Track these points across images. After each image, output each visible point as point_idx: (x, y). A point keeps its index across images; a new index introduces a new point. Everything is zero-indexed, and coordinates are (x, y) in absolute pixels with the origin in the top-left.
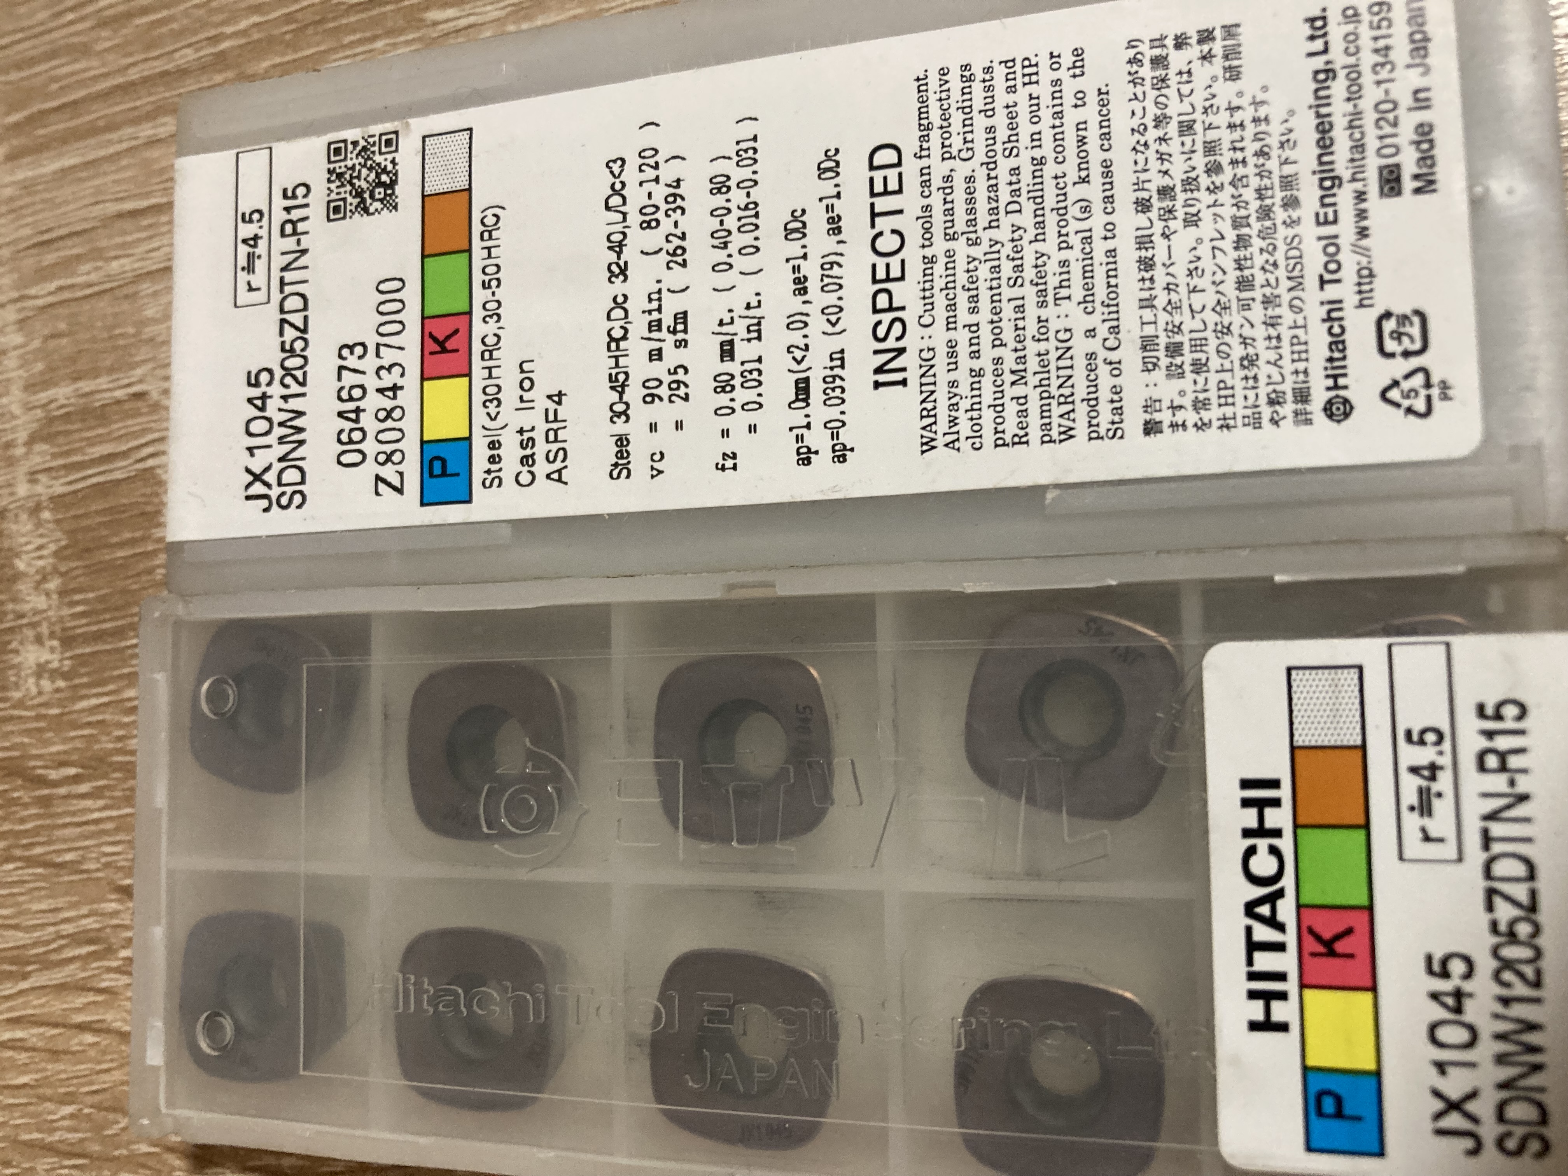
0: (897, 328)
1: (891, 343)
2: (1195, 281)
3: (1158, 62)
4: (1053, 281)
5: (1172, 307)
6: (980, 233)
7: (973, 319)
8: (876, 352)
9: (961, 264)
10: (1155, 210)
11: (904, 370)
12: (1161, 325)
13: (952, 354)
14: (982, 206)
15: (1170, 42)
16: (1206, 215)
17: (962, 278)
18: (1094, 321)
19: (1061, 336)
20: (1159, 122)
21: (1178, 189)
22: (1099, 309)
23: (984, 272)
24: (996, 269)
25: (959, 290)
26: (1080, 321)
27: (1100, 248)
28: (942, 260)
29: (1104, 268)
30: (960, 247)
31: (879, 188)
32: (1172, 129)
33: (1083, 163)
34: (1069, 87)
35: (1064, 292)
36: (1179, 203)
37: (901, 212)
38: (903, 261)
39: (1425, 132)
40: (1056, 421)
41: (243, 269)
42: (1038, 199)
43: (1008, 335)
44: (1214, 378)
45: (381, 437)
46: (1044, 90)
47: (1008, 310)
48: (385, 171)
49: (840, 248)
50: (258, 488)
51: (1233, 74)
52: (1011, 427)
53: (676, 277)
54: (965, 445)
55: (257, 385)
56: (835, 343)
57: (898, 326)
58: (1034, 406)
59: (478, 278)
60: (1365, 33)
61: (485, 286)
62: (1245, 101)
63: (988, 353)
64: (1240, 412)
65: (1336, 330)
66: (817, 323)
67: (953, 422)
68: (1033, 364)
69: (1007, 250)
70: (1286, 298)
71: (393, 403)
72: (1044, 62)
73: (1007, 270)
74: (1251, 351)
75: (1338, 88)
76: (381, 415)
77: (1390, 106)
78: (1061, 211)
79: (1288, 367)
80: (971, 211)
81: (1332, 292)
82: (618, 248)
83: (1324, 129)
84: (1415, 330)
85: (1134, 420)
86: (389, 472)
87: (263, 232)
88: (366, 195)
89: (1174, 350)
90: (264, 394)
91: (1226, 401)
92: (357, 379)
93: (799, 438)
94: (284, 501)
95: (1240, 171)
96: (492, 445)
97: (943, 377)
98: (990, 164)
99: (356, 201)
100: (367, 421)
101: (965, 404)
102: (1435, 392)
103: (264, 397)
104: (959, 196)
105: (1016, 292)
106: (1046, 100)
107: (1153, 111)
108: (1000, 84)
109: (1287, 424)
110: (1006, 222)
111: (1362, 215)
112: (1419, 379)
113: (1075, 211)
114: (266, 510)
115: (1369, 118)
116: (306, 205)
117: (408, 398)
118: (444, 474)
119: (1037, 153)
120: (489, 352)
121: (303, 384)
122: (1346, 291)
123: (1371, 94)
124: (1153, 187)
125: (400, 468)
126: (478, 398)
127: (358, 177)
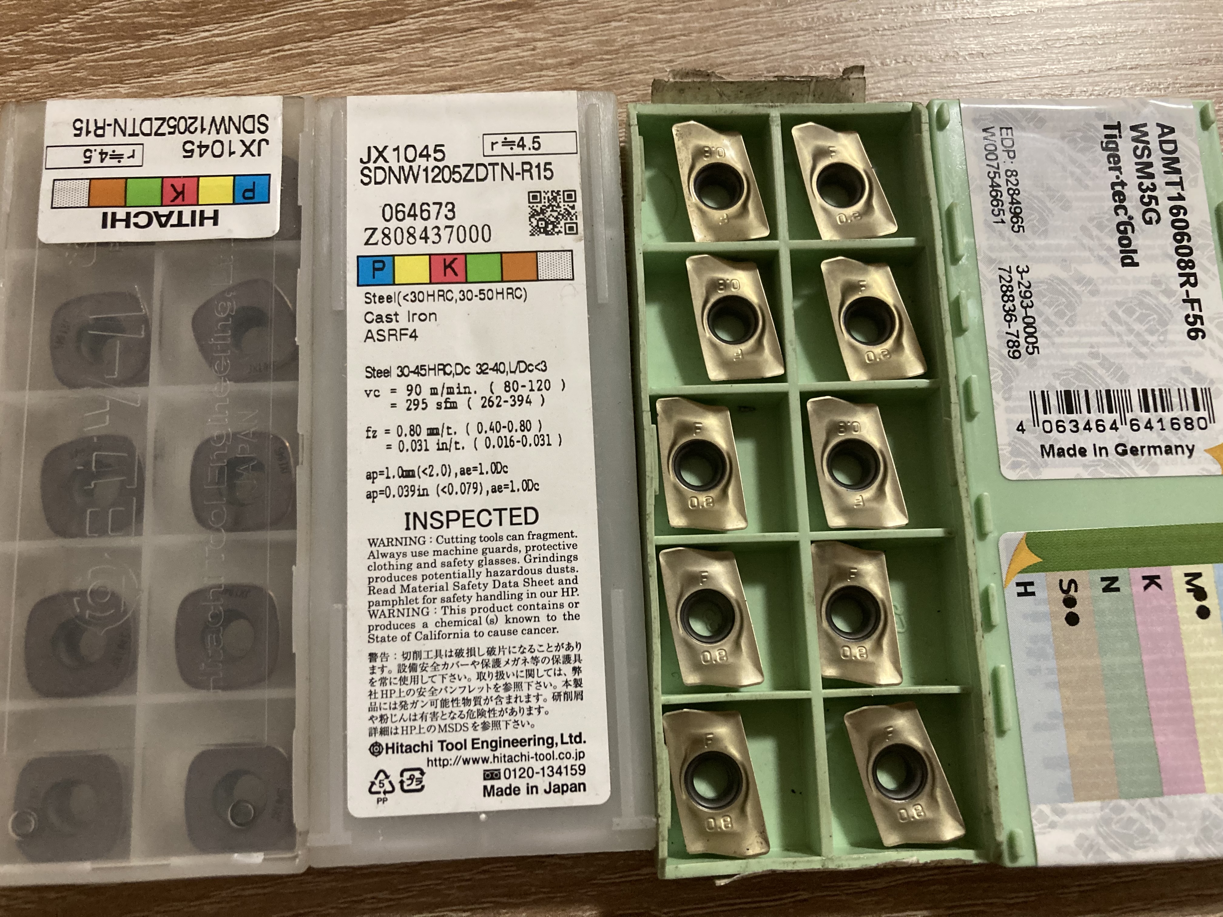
0: (438, 524)
1: (430, 521)
2: (448, 678)
3: (567, 659)
4: (455, 605)
5: (435, 667)
6: (485, 567)
7: (438, 564)
8: (425, 514)
9: (468, 557)
10: (489, 657)
11: (415, 528)
12: (426, 661)
13: (421, 554)
14: (499, 568)
15: (577, 664)
16: (483, 683)
17: (461, 558)
18: (432, 627)
19: (425, 611)
20: (535, 660)
21: (499, 669)
22: (438, 630)
23: (464, 569)
24: (464, 575)
25: (454, 556)
26: (431, 620)
27: (471, 629)
28: (472, 547)
29: (459, 632)
30: (479, 556)
31: (515, 513)
32: (530, 666)
33: (516, 620)
34: (559, 613)
35: (448, 611)
36: (490, 670)
37: (501, 524)
38: (474, 526)
39: (516, 791)
40: (380, 608)
41: (506, 139)
42: (500, 597)
43: (428, 583)
44: (397, 688)
45: (399, 230)
46: (558, 599)
47: (441, 582)
48: (555, 227)
49: (484, 492)
50: (374, 154)
51: (556, 697)
52: (378, 585)
53: (476, 402)
54: (371, 562)
55: (435, 151)
56: (432, 491)
57: (439, 524)
58: (390, 597)
59: (486, 286)
60: (569, 763)
61: (481, 291)
62: (541, 703)
63: (419, 573)
64: (378, 701)
65: (417, 748)
66: (444, 481)
67: (384, 555)
68: (411, 596)
69: (474, 581)
70: (436, 724)
71: (418, 238)
72: (574, 599)
73: (464, 581)
74: (409, 706)
75: (543, 749)
76: (411, 231)
77: (530, 775)
78: (492, 609)
79: (399, 725)
80: (497, 562)
81: (437, 746)
82: (496, 369)
83: (522, 742)
84: (413, 787)
85: (377, 648)
86: (378, 235)
87: (526, 151)
88: (541, 216)
89: (413, 668)
90: (430, 156)
91: (384, 694)
92: (433, 215)
93: (382, 473)
94: (366, 172)
95: (504, 701)
96: (389, 298)
97: (408, 549)
98: (521, 572)
99: (539, 210)
100: (409, 221)
101: (393, 561)
102: (382, 796)
103: (428, 156)
104: (506, 555)
105: (451, 586)
106: (553, 600)
107: (541, 656)
108: (564, 576)
109: (370, 724)
110: (490, 580)
111: (476, 761)
112: (389, 788)
113: (492, 616)
114: (361, 161)
115: (525, 765)
116: (539, 178)
117: (421, 247)
118: (375, 269)
119: (524, 596)
120: (442, 295)
121: (433, 181)
122: (437, 753)
123: (537, 766)
124: (501, 656)
125: (380, 243)
126: (417, 289)
127: (553, 211)
